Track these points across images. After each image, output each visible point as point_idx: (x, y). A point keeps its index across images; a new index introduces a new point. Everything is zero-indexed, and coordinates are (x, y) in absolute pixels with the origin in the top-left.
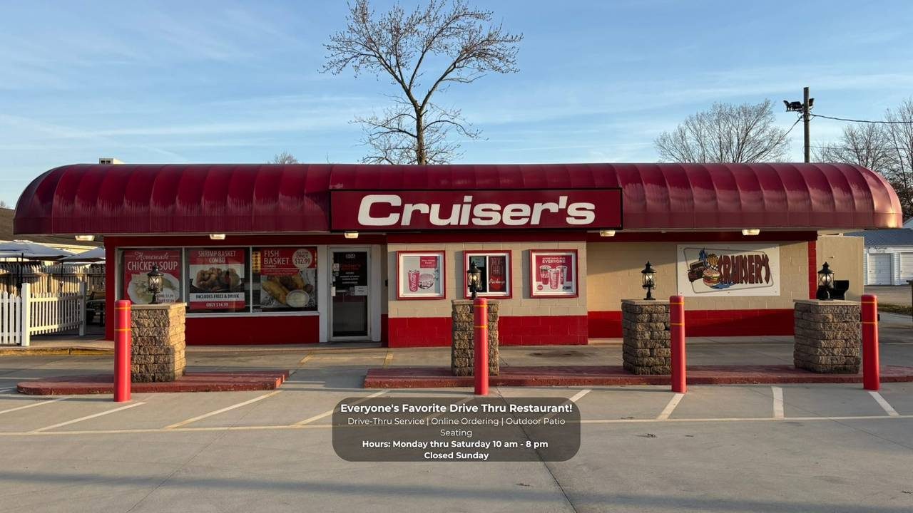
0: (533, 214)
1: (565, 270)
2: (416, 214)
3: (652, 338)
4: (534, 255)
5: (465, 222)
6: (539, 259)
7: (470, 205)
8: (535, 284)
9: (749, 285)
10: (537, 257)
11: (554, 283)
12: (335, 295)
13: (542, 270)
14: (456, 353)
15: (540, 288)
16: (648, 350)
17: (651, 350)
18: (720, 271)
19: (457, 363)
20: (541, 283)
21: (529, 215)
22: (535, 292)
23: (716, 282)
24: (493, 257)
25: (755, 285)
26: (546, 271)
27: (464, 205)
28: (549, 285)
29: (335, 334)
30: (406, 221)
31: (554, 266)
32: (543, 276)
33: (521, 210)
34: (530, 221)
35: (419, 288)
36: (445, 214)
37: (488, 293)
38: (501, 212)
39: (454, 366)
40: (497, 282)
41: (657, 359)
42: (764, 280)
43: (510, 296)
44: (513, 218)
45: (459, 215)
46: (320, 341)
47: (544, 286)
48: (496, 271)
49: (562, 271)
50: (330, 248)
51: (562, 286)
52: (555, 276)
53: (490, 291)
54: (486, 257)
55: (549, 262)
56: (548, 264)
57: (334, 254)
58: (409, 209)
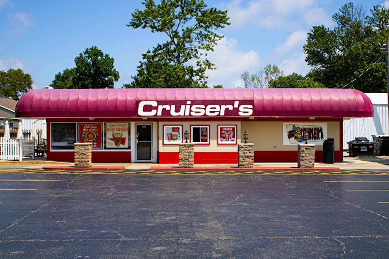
0: (221, 110)
2: (164, 110)
4: (219, 127)
5: (187, 114)
6: (221, 129)
7: (190, 106)
8: (220, 139)
9: (314, 140)
11: (227, 139)
12: (137, 143)
13: (222, 133)
15: (221, 141)
18: (301, 134)
21: (219, 110)
23: (299, 139)
24: (203, 128)
25: (316, 140)
26: (224, 134)
27: (187, 106)
29: (137, 160)
30: (160, 113)
31: (227, 131)
32: (223, 136)
33: (215, 108)
34: (219, 114)
35: (172, 140)
36: (177, 110)
37: (200, 143)
38: (205, 109)
40: (204, 138)
42: (320, 139)
43: (209, 144)
44: (211, 112)
45: (185, 110)
46: (132, 162)
47: (223, 140)
48: (204, 134)
49: (231, 134)
50: (135, 123)
51: (231, 140)
52: (228, 136)
53: (201, 141)
54: (199, 128)
55: (225, 130)
56: (225, 131)
57: (138, 126)
58: (161, 108)
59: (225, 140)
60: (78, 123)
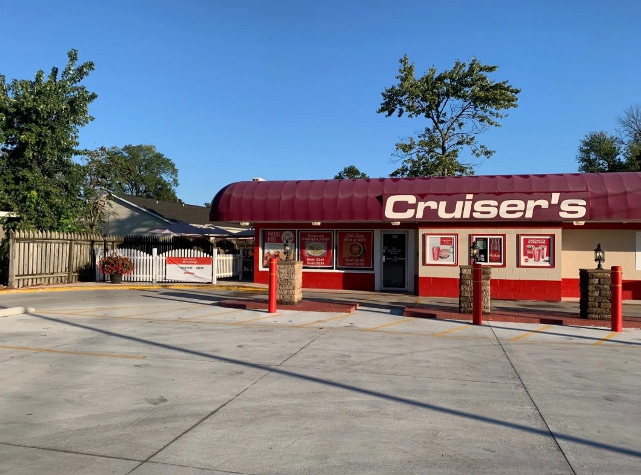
0: (527, 208)
1: (545, 249)
2: (427, 209)
3: (600, 295)
4: (522, 238)
5: (467, 215)
6: (526, 241)
7: (471, 202)
8: (523, 258)
10: (524, 239)
11: (537, 258)
12: (384, 261)
13: (528, 248)
14: (462, 299)
15: (526, 261)
16: (597, 303)
17: (600, 303)
19: (463, 305)
20: (527, 257)
21: (523, 209)
22: (523, 263)
24: (493, 239)
26: (531, 249)
27: (466, 202)
28: (533, 258)
29: (385, 286)
30: (420, 215)
31: (537, 245)
32: (529, 252)
33: (516, 206)
34: (524, 215)
35: (439, 258)
36: (450, 209)
37: (489, 263)
38: (498, 207)
39: (460, 307)
40: (495, 256)
41: (604, 309)
43: (504, 266)
44: (508, 212)
45: (462, 210)
46: (376, 289)
47: (529, 259)
48: (495, 248)
49: (543, 249)
50: (381, 232)
51: (543, 259)
52: (538, 252)
53: (490, 262)
54: (487, 239)
55: (533, 242)
56: (532, 244)
57: (384, 235)
58: (422, 206)
59: (533, 259)
60: (298, 231)
